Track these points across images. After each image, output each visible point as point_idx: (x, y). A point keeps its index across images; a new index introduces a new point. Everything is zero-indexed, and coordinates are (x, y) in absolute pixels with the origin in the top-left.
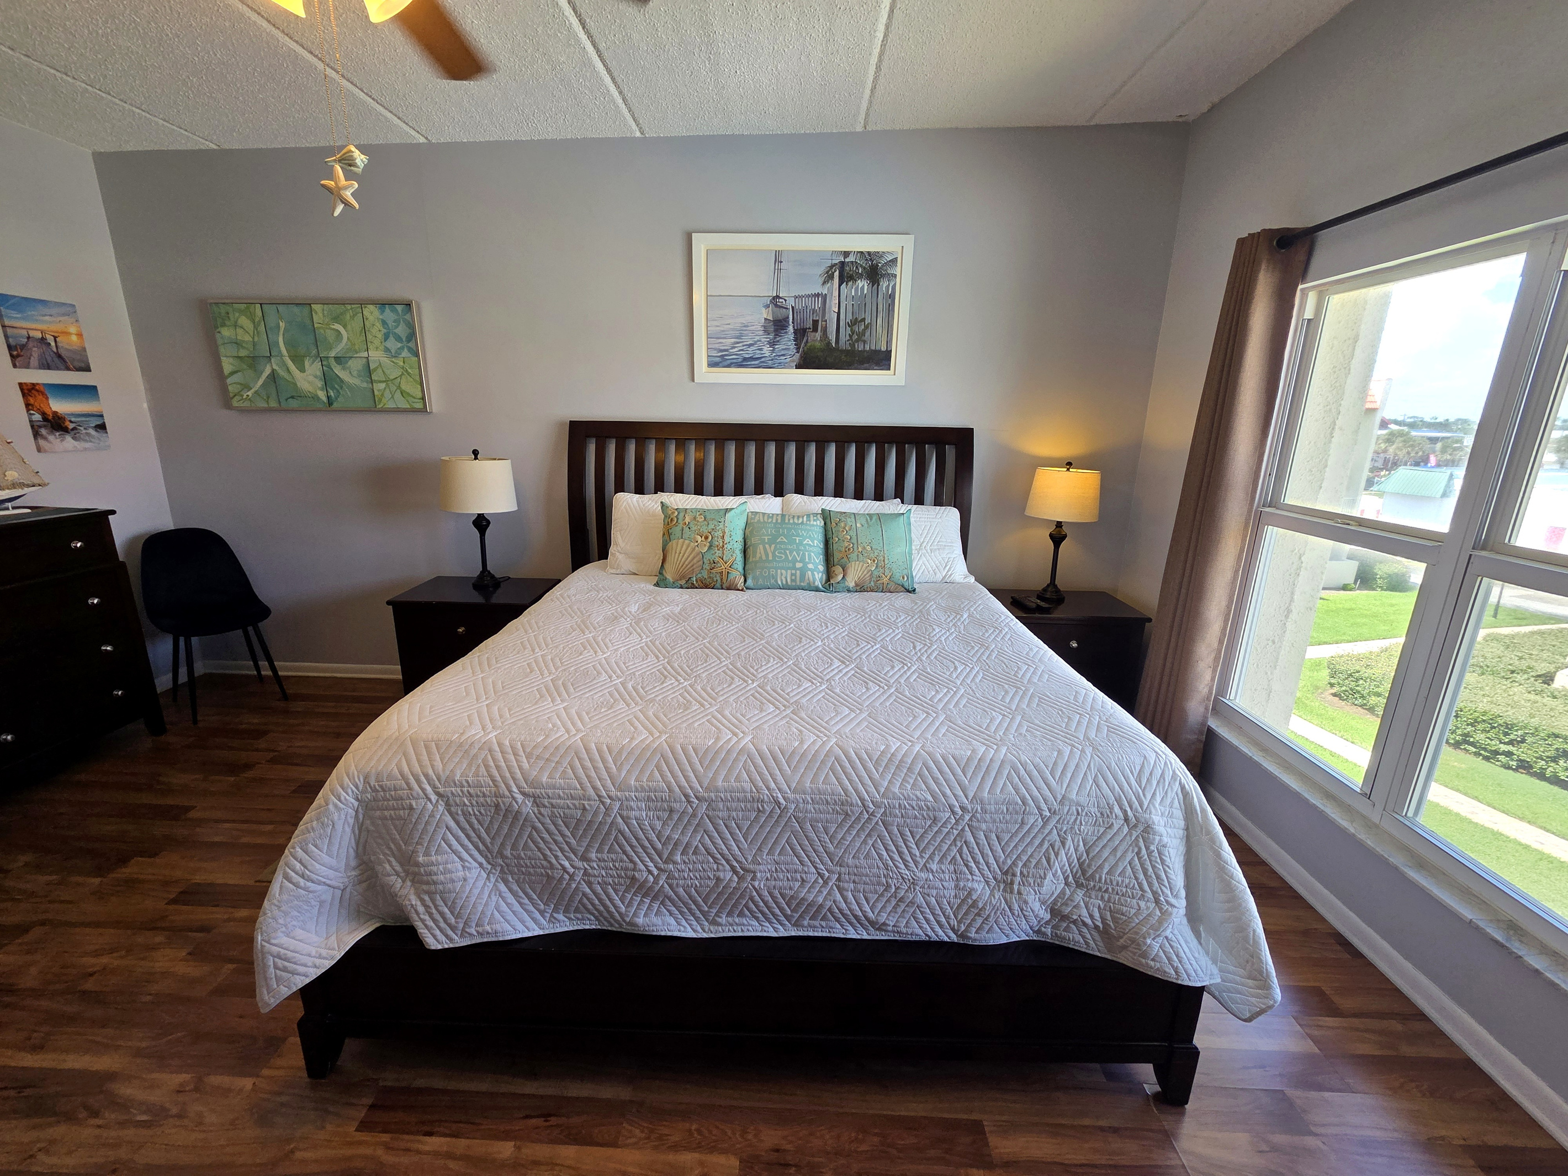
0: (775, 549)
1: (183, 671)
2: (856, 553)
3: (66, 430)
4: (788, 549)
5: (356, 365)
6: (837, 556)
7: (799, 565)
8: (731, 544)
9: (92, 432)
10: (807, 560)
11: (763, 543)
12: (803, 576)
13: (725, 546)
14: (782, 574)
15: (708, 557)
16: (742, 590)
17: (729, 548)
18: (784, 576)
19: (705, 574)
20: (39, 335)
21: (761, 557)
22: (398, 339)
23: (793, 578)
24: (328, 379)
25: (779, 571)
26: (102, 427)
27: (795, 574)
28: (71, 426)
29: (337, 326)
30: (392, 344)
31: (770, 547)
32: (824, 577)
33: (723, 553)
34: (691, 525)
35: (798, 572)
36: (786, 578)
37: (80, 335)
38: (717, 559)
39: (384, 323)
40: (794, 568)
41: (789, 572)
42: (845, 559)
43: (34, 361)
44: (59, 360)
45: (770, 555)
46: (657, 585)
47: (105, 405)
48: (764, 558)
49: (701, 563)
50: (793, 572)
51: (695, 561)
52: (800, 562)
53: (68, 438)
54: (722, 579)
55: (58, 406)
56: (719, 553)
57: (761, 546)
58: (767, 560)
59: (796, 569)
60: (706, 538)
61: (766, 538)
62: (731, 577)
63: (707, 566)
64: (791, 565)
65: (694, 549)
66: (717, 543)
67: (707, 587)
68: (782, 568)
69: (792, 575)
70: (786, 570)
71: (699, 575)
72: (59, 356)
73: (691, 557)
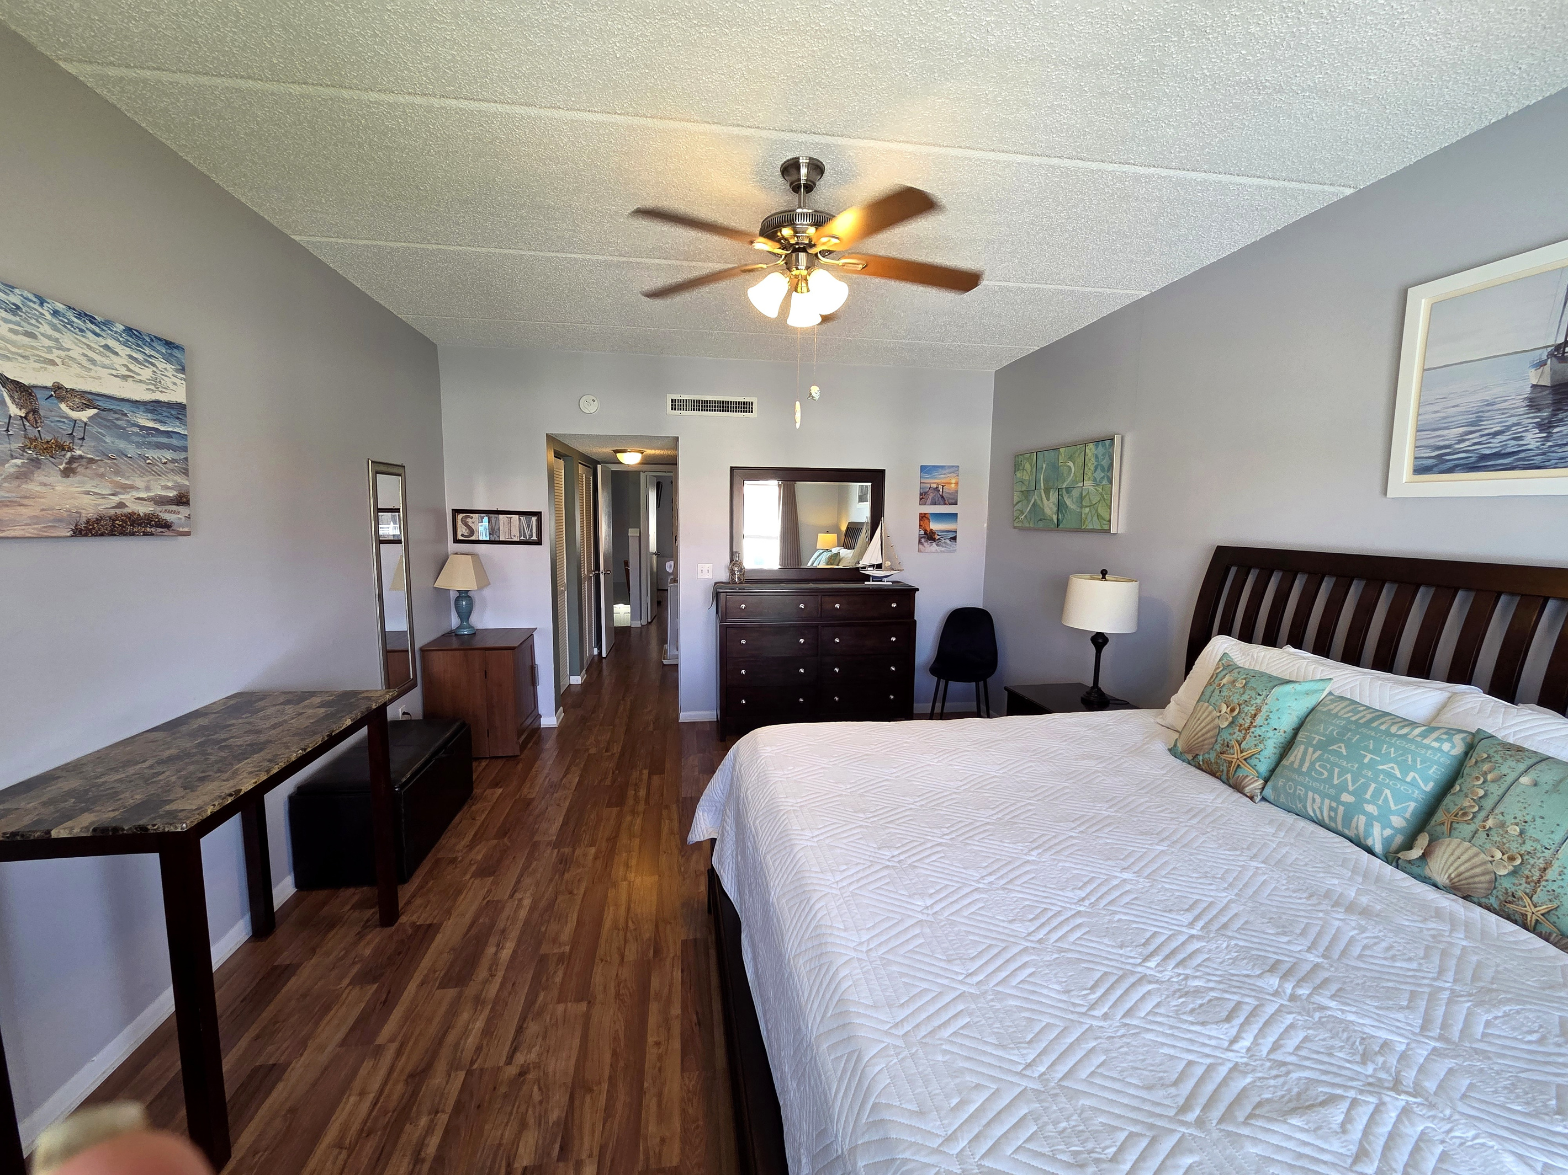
0: (1319, 759)
1: (938, 703)
2: (1472, 827)
3: (934, 540)
4: (1338, 766)
5: (1075, 493)
6: (1440, 816)
7: (1346, 798)
8: (1263, 729)
9: (948, 541)
10: (1368, 796)
11: (1309, 744)
12: (1347, 820)
13: (1252, 730)
14: (1314, 800)
15: (1225, 735)
16: (1252, 798)
17: (1256, 734)
18: (1316, 804)
19: (1212, 756)
20: (935, 486)
21: (1293, 763)
22: (1103, 470)
23: (1332, 814)
24: (1060, 506)
25: (1310, 794)
26: (954, 539)
27: (1335, 810)
28: (937, 537)
29: (1071, 464)
30: (1099, 474)
31: (1314, 752)
32: (1399, 839)
33: (1244, 738)
34: (1224, 689)
35: (1341, 808)
36: (1320, 809)
37: (957, 483)
38: (1233, 743)
39: (1097, 457)
40: (1336, 799)
41: (1327, 801)
42: (1445, 828)
44: (943, 500)
45: (1307, 764)
46: (1170, 750)
47: (960, 527)
48: (1296, 766)
49: (1213, 740)
50: (1334, 805)
51: (1209, 735)
52: (1350, 793)
53: (934, 544)
54: (1228, 771)
55: (934, 526)
56: (1238, 735)
57: (1303, 747)
58: (1298, 771)
59: (1340, 803)
60: (1232, 710)
61: (1317, 737)
62: (1240, 773)
63: (1218, 747)
64: (1332, 792)
65: (1213, 720)
66: (1241, 721)
67: (1213, 774)
68: (1315, 791)
69: (1331, 809)
70: (1324, 796)
71: (1207, 756)
72: (942, 497)
73: (1207, 728)
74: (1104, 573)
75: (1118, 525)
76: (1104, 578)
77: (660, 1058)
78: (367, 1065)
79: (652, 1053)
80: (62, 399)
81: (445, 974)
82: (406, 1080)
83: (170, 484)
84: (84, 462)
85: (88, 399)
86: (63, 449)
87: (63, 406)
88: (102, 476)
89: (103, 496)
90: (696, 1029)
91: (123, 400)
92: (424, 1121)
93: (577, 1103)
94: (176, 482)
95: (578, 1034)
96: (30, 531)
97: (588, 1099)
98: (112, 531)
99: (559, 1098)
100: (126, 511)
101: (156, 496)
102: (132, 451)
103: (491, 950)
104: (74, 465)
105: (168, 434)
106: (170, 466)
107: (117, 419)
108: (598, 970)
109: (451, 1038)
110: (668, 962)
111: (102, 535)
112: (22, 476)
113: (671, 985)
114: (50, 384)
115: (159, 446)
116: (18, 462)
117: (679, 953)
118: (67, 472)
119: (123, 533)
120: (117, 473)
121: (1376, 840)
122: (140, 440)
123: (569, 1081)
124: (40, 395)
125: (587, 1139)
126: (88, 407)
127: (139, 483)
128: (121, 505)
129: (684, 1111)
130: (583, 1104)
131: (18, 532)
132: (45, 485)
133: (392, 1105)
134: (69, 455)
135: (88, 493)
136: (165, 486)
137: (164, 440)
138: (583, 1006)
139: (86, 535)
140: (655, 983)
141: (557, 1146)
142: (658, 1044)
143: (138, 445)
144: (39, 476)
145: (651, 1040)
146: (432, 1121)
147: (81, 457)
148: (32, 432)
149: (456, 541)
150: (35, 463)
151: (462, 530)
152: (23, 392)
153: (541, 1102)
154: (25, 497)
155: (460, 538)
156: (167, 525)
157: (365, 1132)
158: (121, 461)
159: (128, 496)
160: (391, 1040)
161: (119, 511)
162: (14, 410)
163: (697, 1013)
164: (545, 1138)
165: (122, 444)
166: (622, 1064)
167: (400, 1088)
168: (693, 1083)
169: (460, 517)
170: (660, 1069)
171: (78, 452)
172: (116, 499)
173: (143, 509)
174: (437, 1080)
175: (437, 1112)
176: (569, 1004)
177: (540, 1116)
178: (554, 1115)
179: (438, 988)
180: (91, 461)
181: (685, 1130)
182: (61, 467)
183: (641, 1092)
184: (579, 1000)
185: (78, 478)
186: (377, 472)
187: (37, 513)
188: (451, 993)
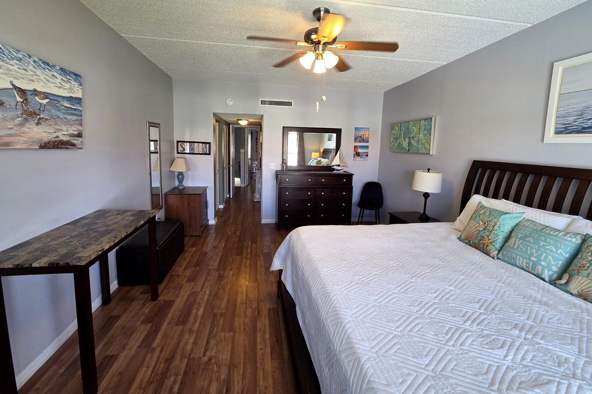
0: (520, 244)
1: (360, 219)
2: (588, 272)
3: (360, 156)
4: (529, 246)
5: (416, 139)
6: (573, 267)
7: (533, 259)
8: (498, 231)
10: (542, 258)
11: (517, 237)
12: (534, 267)
13: (493, 231)
14: (520, 260)
15: (482, 233)
16: (493, 258)
17: (495, 233)
18: (520, 261)
19: (477, 241)
21: (510, 245)
22: (427, 130)
23: (527, 265)
24: (410, 144)
25: (518, 257)
26: (367, 155)
27: (529, 264)
29: (414, 128)
30: (426, 132)
31: (519, 241)
32: (555, 276)
33: (490, 235)
34: (481, 215)
35: (531, 263)
36: (522, 263)
37: (369, 134)
38: (485, 236)
39: (425, 125)
40: (529, 259)
41: (525, 260)
42: (576, 272)
43: (358, 141)
44: (363, 141)
45: (516, 246)
46: (458, 238)
47: (369, 151)
48: (512, 246)
49: (477, 235)
50: (528, 261)
51: (476, 233)
52: (535, 257)
54: (483, 247)
55: (360, 150)
56: (487, 233)
57: (514, 239)
58: (513, 248)
59: (530, 261)
60: (485, 224)
61: (520, 235)
62: (488, 248)
63: (479, 238)
64: (527, 256)
65: (477, 227)
66: (488, 228)
67: (477, 248)
68: (520, 256)
69: (527, 263)
70: (524, 258)
71: (474, 241)
73: (474, 230)
74: (429, 170)
75: (433, 152)
76: (429, 172)
77: (263, 354)
78: (149, 356)
79: (259, 353)
80: (36, 95)
81: (178, 320)
82: (165, 362)
83: (75, 129)
84: (44, 120)
85: (46, 95)
86: (36, 115)
87: (37, 98)
88: (51, 125)
89: (51, 133)
90: (276, 343)
91: (59, 96)
92: (172, 378)
93: (231, 372)
94: (77, 128)
95: (230, 345)
96: (24, 146)
97: (236, 370)
98: (54, 147)
99: (224, 371)
100: (59, 139)
101: (70, 133)
102: (62, 116)
103: (195, 311)
104: (40, 121)
105: (75, 110)
106: (75, 122)
107: (57, 103)
108: (237, 319)
109: (181, 346)
110: (263, 316)
111: (50, 148)
112: (21, 125)
113: (265, 326)
114: (32, 89)
115: (72, 114)
116: (20, 119)
117: (267, 313)
118: (38, 124)
119: (58, 148)
120: (56, 124)
121: (546, 276)
122: (65, 112)
123: (228, 363)
124: (29, 93)
125: (236, 387)
126: (46, 98)
127: (64, 128)
128: (57, 137)
129: (273, 376)
130: (234, 372)
131: (19, 146)
132: (29, 128)
133: (160, 372)
134: (38, 117)
135: (45, 132)
136: (73, 130)
137: (74, 112)
138: (232, 333)
139: (44, 148)
140: (259, 325)
141: (225, 389)
142: (261, 349)
143: (64, 114)
144: (27, 125)
145: (259, 347)
146: (175, 378)
147: (43, 118)
148: (25, 108)
149: (178, 153)
150: (26, 120)
151: (180, 149)
152: (22, 92)
153: (217, 371)
154: (22, 133)
155: (179, 152)
156: (74, 145)
157: (150, 383)
158: (58, 120)
159: (60, 133)
160: (158, 346)
161: (56, 139)
162: (19, 99)
163: (276, 337)
164: (220, 386)
165: (58, 113)
166: (248, 357)
167: (162, 365)
168: (276, 365)
169: (180, 143)
170: (263, 359)
171: (42, 116)
172: (55, 134)
173: (65, 139)
174: (177, 362)
175: (177, 375)
176: (226, 333)
177: (217, 377)
178: (223, 377)
179: (175, 325)
180: (47, 119)
181: (274, 384)
182: (36, 122)
183: (256, 368)
184: (230, 331)
185: (42, 126)
186: (150, 126)
187: (26, 139)
188: (180, 327)
